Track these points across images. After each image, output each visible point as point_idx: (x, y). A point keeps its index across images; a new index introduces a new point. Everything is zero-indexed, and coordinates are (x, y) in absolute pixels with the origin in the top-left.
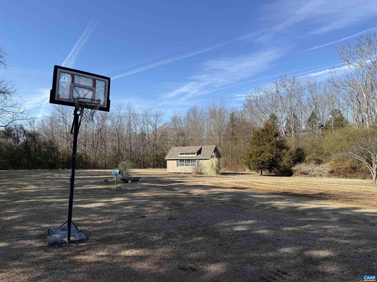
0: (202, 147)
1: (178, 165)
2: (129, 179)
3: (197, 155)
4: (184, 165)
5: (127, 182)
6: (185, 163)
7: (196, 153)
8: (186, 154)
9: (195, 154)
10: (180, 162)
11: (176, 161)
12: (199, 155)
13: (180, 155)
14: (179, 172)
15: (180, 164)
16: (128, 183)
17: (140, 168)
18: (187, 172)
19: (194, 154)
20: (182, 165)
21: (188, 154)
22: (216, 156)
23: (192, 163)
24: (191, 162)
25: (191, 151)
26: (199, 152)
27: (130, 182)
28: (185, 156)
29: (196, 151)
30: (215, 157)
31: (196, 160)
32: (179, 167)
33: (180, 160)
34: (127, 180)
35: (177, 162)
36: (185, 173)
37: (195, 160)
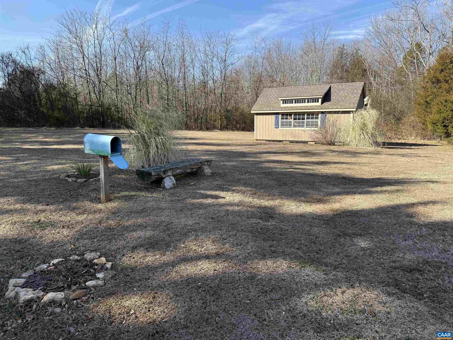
0: (330, 87)
1: (277, 126)
2: (165, 172)
3: (322, 103)
4: (290, 125)
5: (158, 183)
6: (292, 120)
7: (320, 100)
8: (297, 101)
9: (318, 102)
10: (282, 119)
11: (274, 116)
12: (326, 104)
13: (283, 103)
14: (278, 139)
15: (282, 122)
16: (164, 188)
17: (201, 129)
18: (296, 140)
19: (316, 100)
20: (286, 125)
21: (303, 101)
22: (371, 105)
23: (310, 120)
24: (307, 118)
25: (309, 95)
26: (327, 97)
27: (169, 182)
28: (294, 105)
29: (321, 94)
30: (368, 106)
31: (320, 115)
32: (280, 128)
33: (283, 114)
34: (159, 174)
35: (277, 119)
36: (291, 142)
37: (318, 113)
